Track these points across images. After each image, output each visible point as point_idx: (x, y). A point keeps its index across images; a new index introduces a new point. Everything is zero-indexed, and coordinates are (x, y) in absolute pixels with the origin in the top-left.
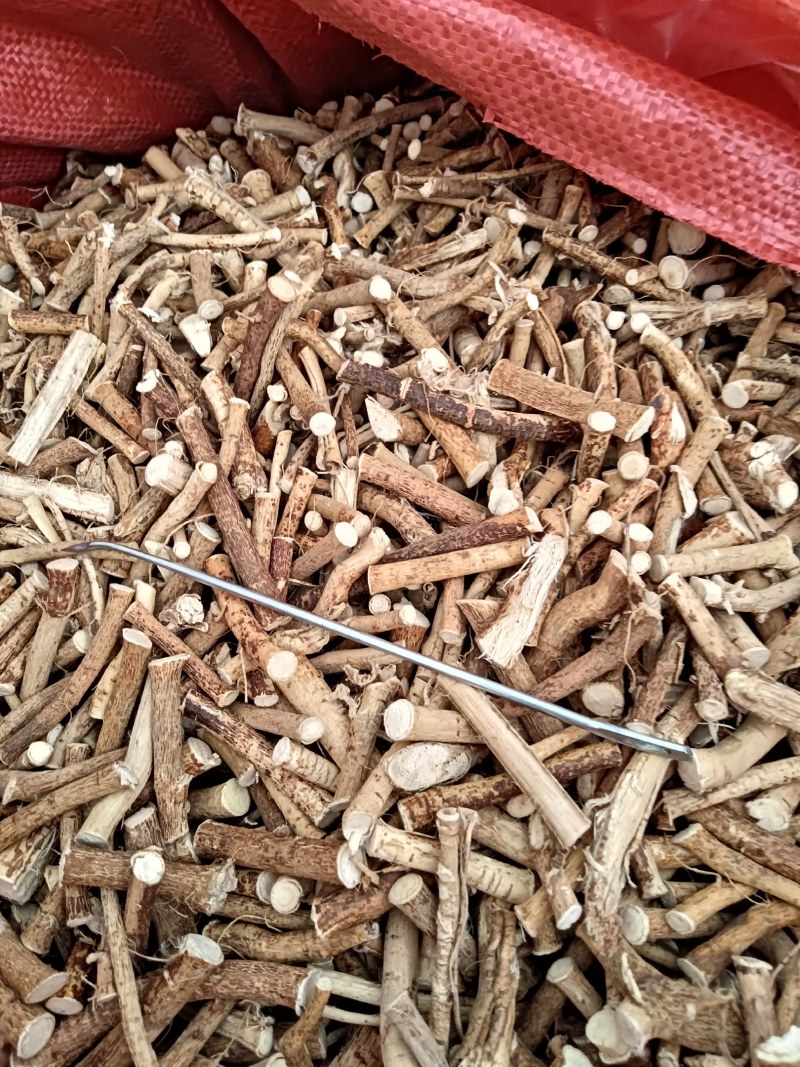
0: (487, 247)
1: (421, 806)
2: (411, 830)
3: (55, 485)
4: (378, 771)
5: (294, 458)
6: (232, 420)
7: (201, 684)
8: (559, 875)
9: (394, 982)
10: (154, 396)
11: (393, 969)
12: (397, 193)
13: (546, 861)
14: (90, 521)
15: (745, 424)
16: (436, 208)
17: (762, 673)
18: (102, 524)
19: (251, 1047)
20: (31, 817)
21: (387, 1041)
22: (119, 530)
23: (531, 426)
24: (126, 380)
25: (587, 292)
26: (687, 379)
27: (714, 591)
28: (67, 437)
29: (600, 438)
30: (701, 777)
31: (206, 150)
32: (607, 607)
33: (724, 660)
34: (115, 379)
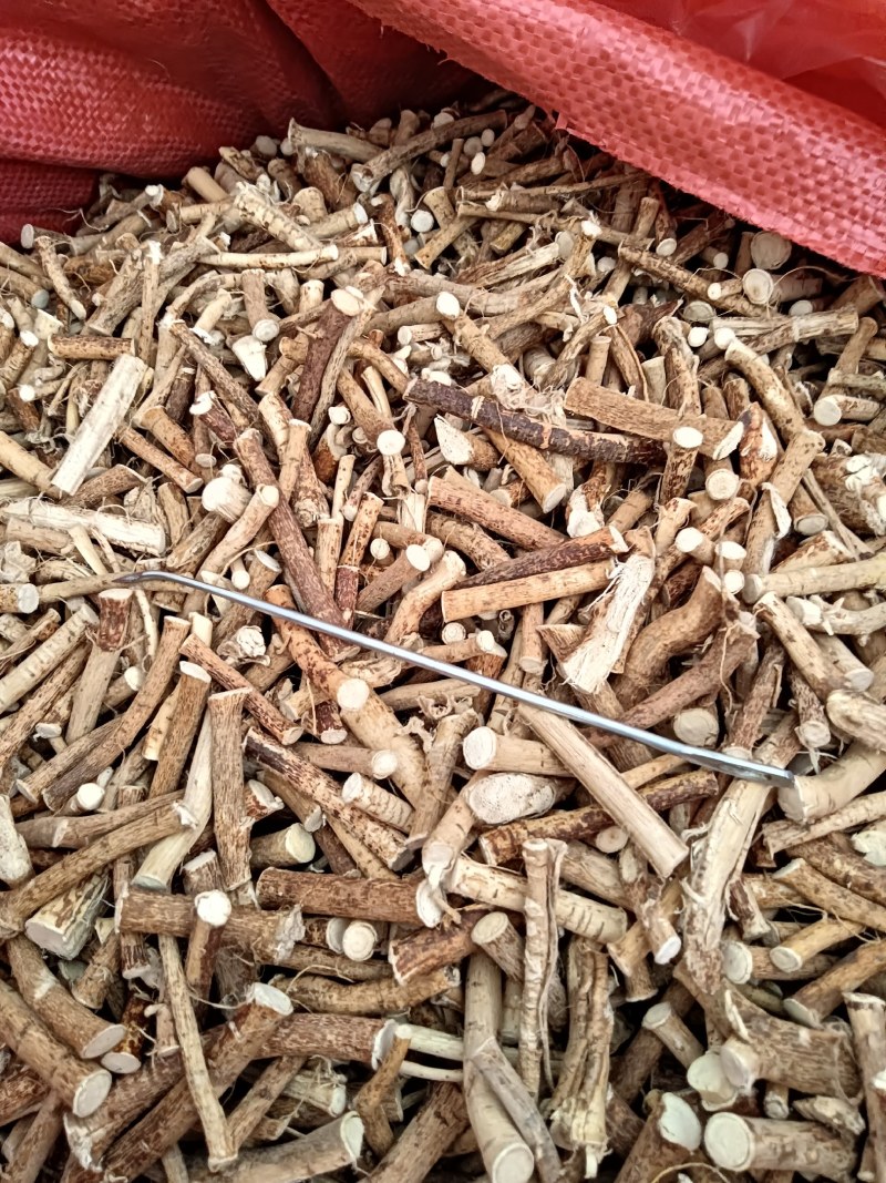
0: (559, 263)
1: (505, 838)
2: (494, 864)
3: (102, 515)
4: (458, 802)
5: (359, 483)
6: (291, 443)
7: (263, 721)
8: (655, 906)
9: (478, 1033)
10: (210, 419)
11: (477, 1018)
12: (462, 209)
13: (640, 894)
14: (139, 553)
15: (839, 442)
16: (502, 225)
17: (867, 694)
18: (153, 556)
19: (323, 1107)
20: (81, 862)
21: (473, 1092)
22: (172, 561)
23: (611, 447)
24: (176, 405)
25: (666, 310)
26: (776, 396)
27: (813, 611)
28: (113, 465)
29: (686, 455)
30: (804, 804)
31: (251, 170)
32: (700, 627)
33: (825, 682)
34: (165, 405)
